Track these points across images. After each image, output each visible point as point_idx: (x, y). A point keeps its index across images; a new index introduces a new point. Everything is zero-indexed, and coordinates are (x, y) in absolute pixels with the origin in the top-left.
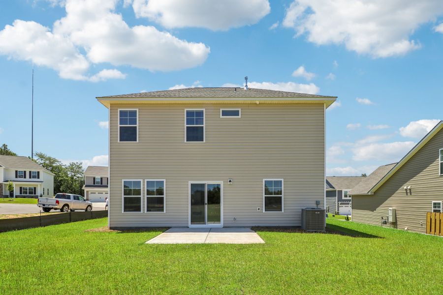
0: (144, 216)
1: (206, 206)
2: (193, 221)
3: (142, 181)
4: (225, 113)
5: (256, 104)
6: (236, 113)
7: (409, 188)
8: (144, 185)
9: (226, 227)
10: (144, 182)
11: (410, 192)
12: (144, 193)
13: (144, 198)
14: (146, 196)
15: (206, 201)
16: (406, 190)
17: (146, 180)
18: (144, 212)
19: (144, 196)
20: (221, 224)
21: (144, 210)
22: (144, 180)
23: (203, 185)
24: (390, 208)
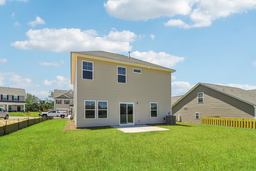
0: (96, 120)
1: (127, 115)
2: (121, 123)
3: (95, 101)
4: (135, 71)
5: (147, 68)
6: (139, 71)
7: (186, 107)
8: (96, 104)
9: (136, 125)
10: (96, 102)
11: (187, 109)
12: (96, 108)
13: (96, 110)
14: (98, 110)
15: (127, 112)
16: (185, 108)
17: (98, 101)
18: (97, 119)
19: (97, 110)
20: (133, 124)
21: (97, 117)
22: (96, 101)
23: (126, 104)
24: (179, 115)
